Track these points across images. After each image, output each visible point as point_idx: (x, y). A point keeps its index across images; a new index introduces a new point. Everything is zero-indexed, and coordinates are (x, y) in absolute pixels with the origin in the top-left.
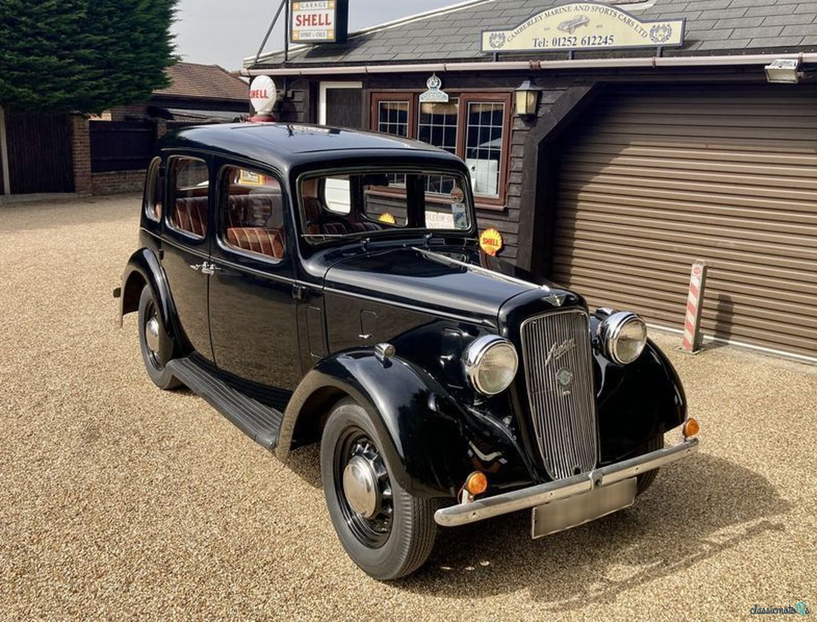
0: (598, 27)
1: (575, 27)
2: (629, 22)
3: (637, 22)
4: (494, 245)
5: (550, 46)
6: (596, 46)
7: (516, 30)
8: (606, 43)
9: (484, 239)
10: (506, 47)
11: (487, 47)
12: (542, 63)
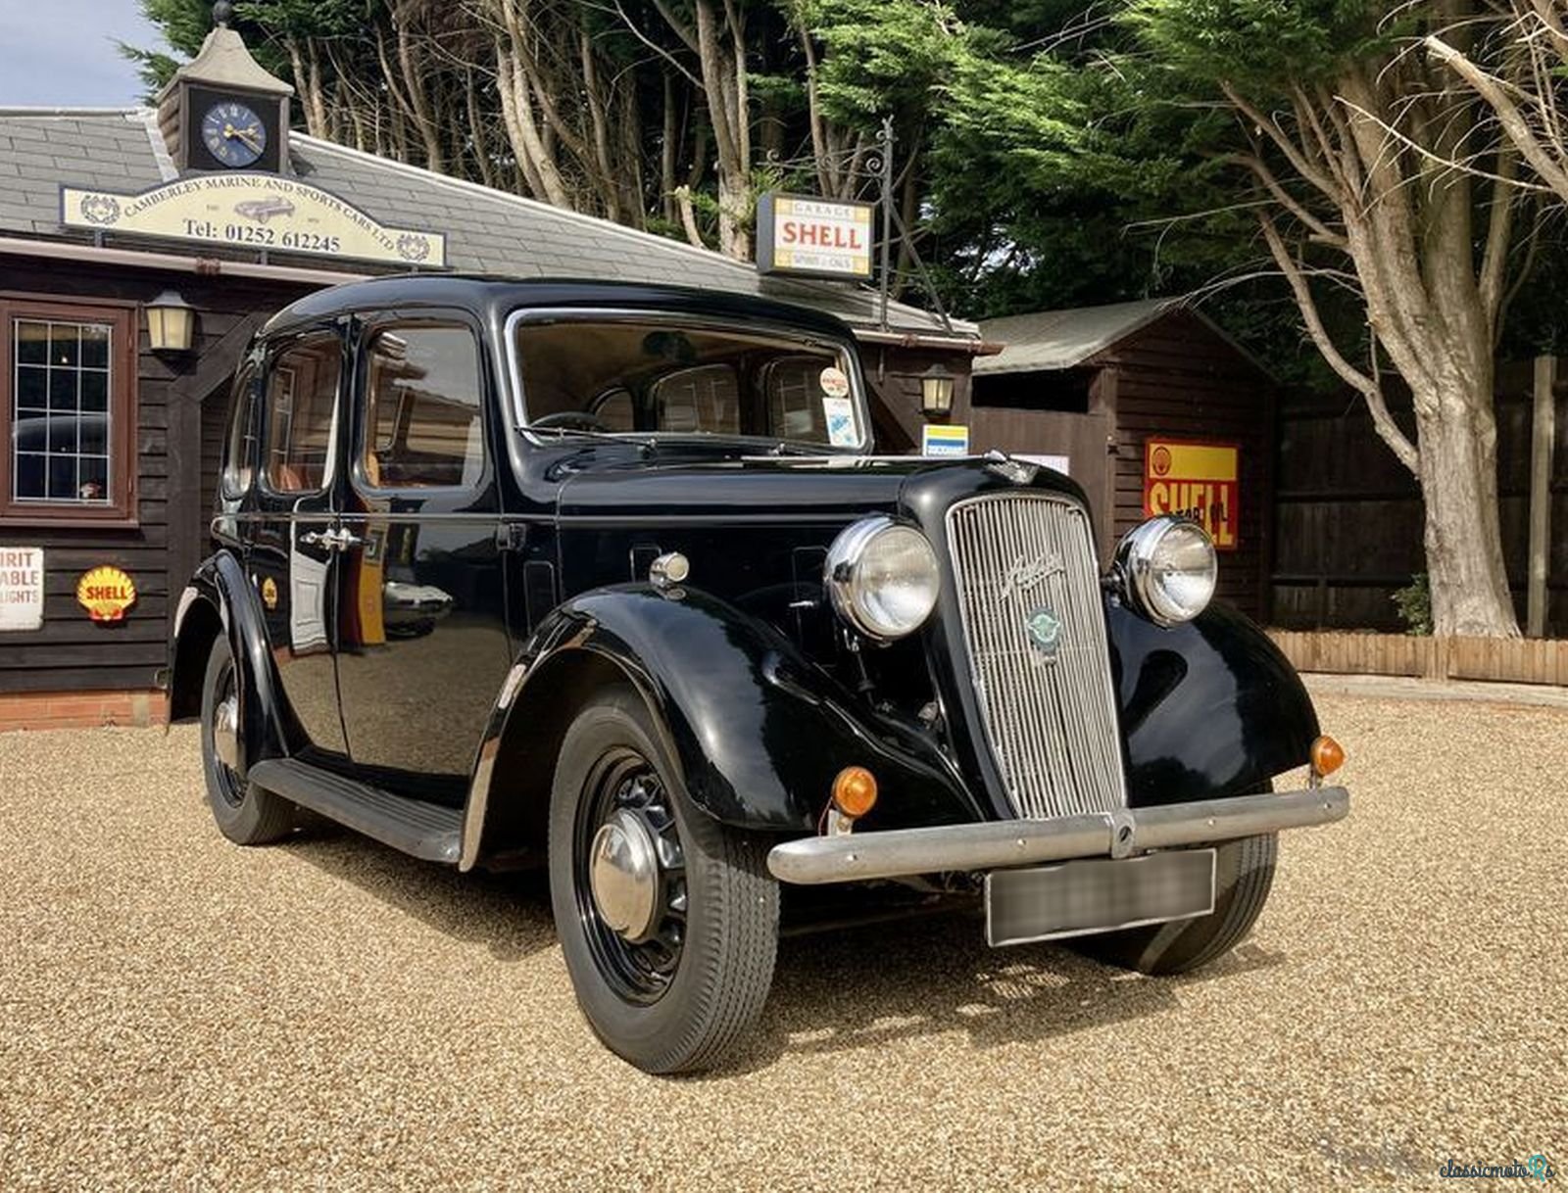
0: (310, 220)
1: (270, 213)
2: (362, 222)
3: (374, 225)
4: (116, 597)
5: (221, 237)
6: (310, 250)
7: (142, 198)
8: (327, 247)
9: (89, 590)
10: (122, 225)
11: (74, 217)
12: (223, 264)
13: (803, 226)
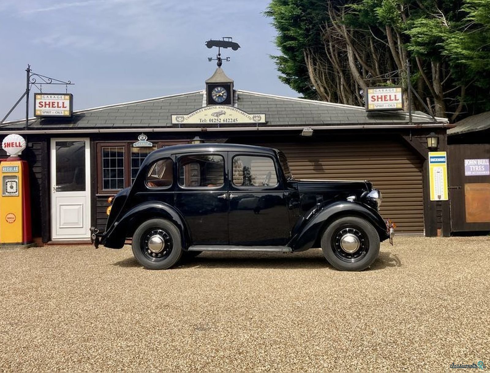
0: (230, 115)
1: (220, 115)
2: (243, 114)
3: (246, 114)
5: (208, 122)
6: (230, 122)
7: (190, 115)
8: (234, 121)
10: (185, 122)
11: (174, 121)
12: (207, 129)
13: (378, 96)
